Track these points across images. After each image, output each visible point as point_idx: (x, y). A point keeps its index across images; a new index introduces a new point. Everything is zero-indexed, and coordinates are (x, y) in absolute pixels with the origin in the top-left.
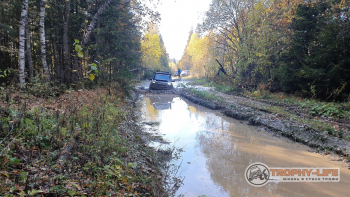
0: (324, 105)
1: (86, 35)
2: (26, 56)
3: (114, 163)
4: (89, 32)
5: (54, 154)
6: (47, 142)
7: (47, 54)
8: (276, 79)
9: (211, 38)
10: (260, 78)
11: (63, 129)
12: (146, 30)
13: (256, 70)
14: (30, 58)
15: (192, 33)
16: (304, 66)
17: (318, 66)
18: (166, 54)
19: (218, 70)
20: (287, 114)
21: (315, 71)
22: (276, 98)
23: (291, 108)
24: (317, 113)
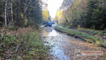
0: (98, 31)
1: (25, 11)
3: (32, 50)
5: (14, 48)
6: (13, 44)
7: (13, 17)
8: (83, 24)
9: (63, 11)
10: (78, 23)
11: (17, 40)
12: (44, 9)
13: (77, 21)
14: (8, 18)
15: (58, 10)
16: (92, 20)
17: (96, 19)
18: (50, 17)
19: (65, 21)
20: (86, 34)
21: (94, 21)
22: (83, 29)
23: (88, 32)
24: (95, 34)
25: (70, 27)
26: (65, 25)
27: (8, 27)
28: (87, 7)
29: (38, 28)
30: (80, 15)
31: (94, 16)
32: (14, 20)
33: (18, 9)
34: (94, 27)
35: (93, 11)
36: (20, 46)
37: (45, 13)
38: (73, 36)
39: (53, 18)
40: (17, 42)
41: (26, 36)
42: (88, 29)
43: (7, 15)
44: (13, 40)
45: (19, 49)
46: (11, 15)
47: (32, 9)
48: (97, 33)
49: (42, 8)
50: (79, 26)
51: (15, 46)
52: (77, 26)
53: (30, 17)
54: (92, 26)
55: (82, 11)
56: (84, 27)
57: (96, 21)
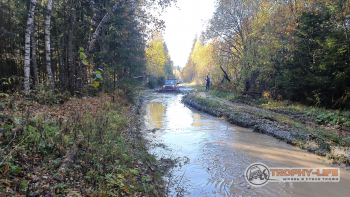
0: (330, 113)
1: (91, 42)
2: (31, 63)
3: (116, 172)
4: (93, 40)
5: (56, 162)
6: (50, 150)
7: (51, 62)
8: (280, 87)
10: (264, 86)
11: (66, 137)
12: (149, 36)
13: (260, 78)
15: (196, 40)
16: (309, 74)
17: (324, 74)
18: (170, 62)
19: (222, 77)
20: (292, 122)
21: (320, 79)
22: (281, 106)
23: (296, 116)
24: (323, 121)
25: (236, 99)
26: (219, 88)
28: (295, 34)
29: (131, 101)
30: (272, 60)
31: (317, 64)
32: (53, 72)
33: (67, 37)
34: (318, 99)
35: (314, 46)
36: (75, 158)
37: (155, 51)
38: (247, 126)
39: (179, 69)
41: (95, 126)
42: (298, 108)
43: (31, 56)
44: (51, 136)
45: (71, 167)
46: (44, 55)
47: (115, 36)
48: (330, 119)
49: (146, 36)
50: (266, 94)
52: (261, 95)
53: (107, 63)
54: (312, 96)
55: (277, 45)
56: (284, 98)
57: (325, 80)
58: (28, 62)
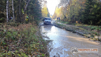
0: (95, 27)
2: (8, 14)
4: (26, 7)
5: (16, 42)
6: (14, 38)
7: (14, 14)
8: (81, 20)
9: (62, 8)
10: (76, 19)
11: (19, 35)
12: (43, 6)
13: (75, 17)
14: (10, 15)
15: (56, 7)
16: (89, 16)
17: (93, 15)
18: (49, 14)
19: (64, 17)
20: (84, 29)
21: (92, 17)
22: (81, 25)
23: (85, 28)
24: (93, 29)
25: (68, 23)
26: (63, 21)
27: (9, 23)
28: (85, 4)
29: (38, 25)
30: (78, 12)
31: (92, 13)
32: (15, 17)
33: (18, 7)
35: (91, 7)
36: (22, 40)
37: (44, 10)
38: (71, 31)
39: (52, 15)
40: (18, 37)
41: (27, 32)
42: (86, 25)
43: (8, 12)
45: (20, 43)
46: (12, 12)
47: (32, 6)
48: (95, 28)
49: (41, 6)
50: (77, 22)
51: (17, 40)
52: (75, 22)
53: (30, 14)
54: (90, 22)
55: (80, 7)
56: (82, 23)
57: (94, 17)
58: (7, 14)
